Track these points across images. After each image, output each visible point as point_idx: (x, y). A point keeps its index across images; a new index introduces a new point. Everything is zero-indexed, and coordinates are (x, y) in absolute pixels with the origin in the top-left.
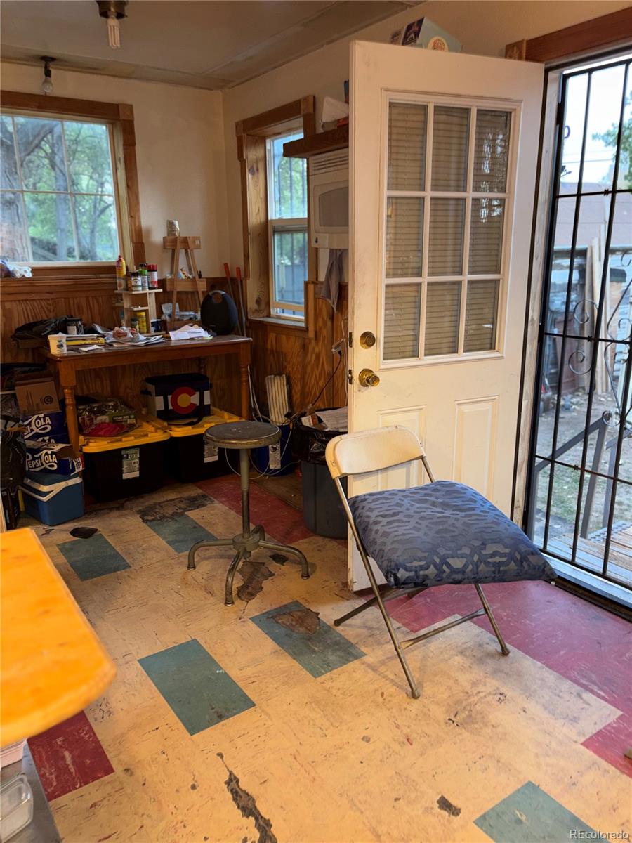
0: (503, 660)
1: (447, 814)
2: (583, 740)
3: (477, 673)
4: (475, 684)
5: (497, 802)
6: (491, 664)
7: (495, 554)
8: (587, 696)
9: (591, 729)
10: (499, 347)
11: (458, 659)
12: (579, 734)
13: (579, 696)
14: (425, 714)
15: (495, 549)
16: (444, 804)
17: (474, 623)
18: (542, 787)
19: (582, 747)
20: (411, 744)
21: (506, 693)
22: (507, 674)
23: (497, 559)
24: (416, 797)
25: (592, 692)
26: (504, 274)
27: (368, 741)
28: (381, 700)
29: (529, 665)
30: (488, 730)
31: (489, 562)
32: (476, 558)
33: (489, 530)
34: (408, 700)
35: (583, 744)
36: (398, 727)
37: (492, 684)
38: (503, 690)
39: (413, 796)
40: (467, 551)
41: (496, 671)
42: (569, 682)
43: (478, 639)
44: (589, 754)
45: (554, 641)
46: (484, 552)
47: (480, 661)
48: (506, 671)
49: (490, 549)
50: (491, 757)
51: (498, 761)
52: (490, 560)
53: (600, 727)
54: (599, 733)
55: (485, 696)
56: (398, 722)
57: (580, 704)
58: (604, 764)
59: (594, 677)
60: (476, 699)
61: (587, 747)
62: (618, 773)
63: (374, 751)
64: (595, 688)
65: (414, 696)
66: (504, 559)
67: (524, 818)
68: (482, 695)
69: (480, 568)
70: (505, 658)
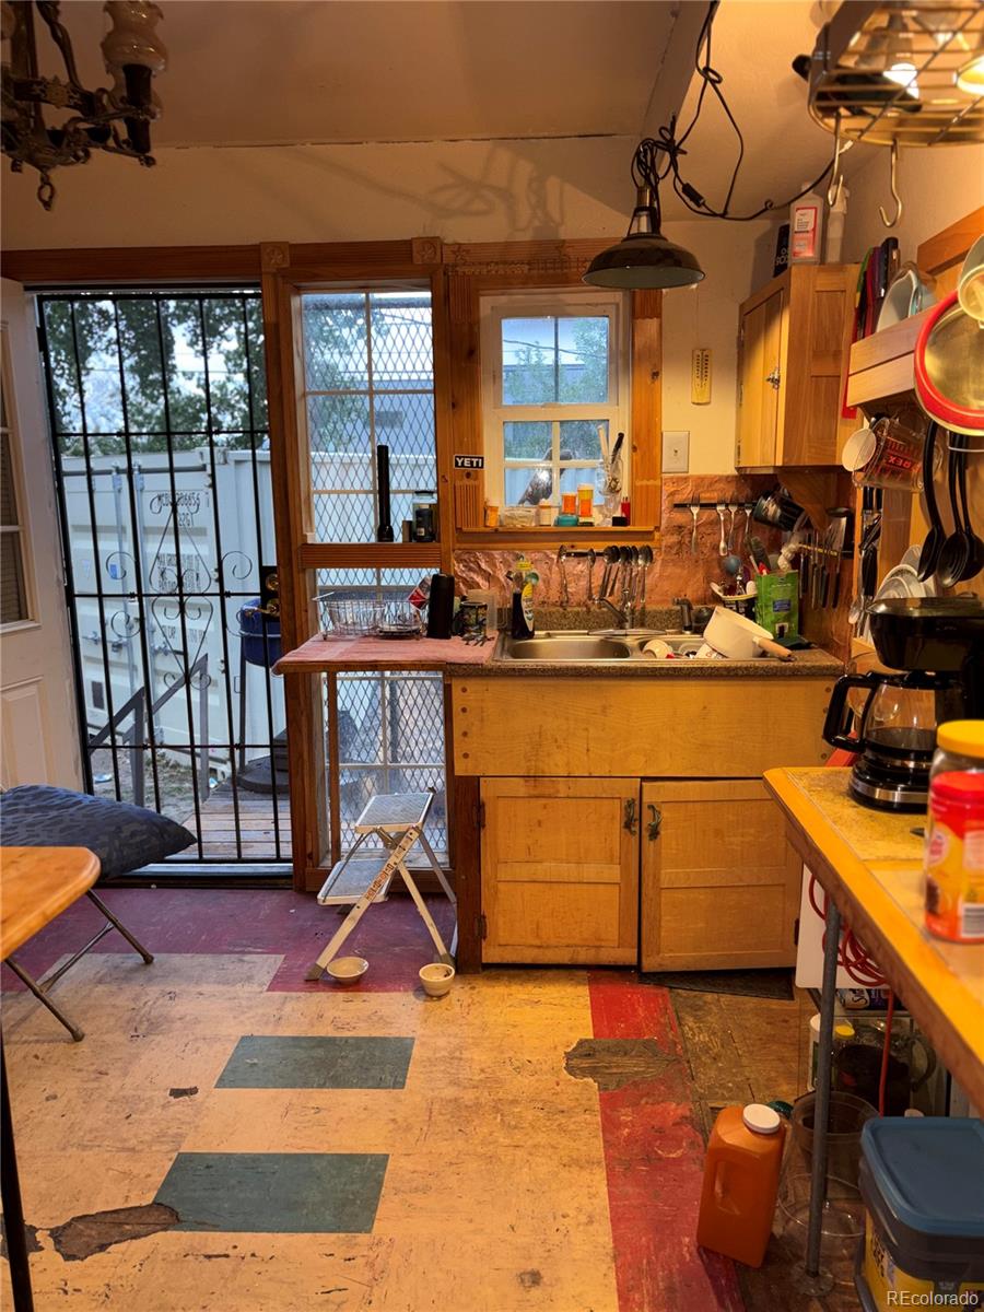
0: (150, 968)
1: (187, 1098)
2: (266, 988)
3: (130, 990)
4: (136, 999)
5: (225, 1064)
6: (141, 977)
7: (133, 834)
8: (247, 958)
9: (267, 979)
10: (33, 613)
11: (101, 988)
12: (261, 985)
13: (242, 961)
14: (101, 1047)
15: (132, 829)
16: (177, 1093)
17: (93, 952)
18: (255, 1034)
19: (270, 993)
20: (107, 1074)
21: (173, 990)
22: (162, 976)
23: (138, 839)
24: (146, 1104)
25: (250, 953)
26: (23, 525)
27: (55, 1097)
28: (38, 1062)
29: (177, 960)
30: (178, 1024)
31: (131, 844)
32: (117, 843)
33: (115, 814)
34: (73, 1046)
35: (268, 990)
36: (80, 1070)
37: (153, 991)
38: (168, 989)
39: (142, 1106)
40: (105, 839)
41: (150, 980)
42: (225, 956)
43: (109, 964)
44: (277, 994)
45: (189, 932)
46: (123, 835)
47: (127, 979)
48: (161, 974)
49: (126, 831)
50: (196, 1040)
51: (204, 1039)
52: (132, 841)
53: (272, 974)
54: (276, 977)
55: (155, 1003)
56: (77, 1067)
57: (246, 967)
58: (294, 994)
59: (244, 942)
60: (147, 1008)
61: (274, 990)
62: (308, 994)
63: (69, 1101)
64: (251, 949)
65: (77, 1037)
66: (145, 837)
67: (256, 1061)
68: (149, 1003)
69: (125, 853)
70: (151, 966)
